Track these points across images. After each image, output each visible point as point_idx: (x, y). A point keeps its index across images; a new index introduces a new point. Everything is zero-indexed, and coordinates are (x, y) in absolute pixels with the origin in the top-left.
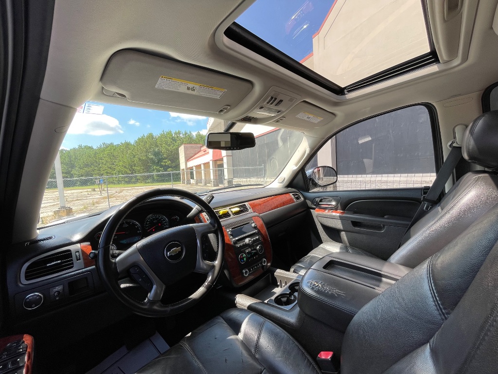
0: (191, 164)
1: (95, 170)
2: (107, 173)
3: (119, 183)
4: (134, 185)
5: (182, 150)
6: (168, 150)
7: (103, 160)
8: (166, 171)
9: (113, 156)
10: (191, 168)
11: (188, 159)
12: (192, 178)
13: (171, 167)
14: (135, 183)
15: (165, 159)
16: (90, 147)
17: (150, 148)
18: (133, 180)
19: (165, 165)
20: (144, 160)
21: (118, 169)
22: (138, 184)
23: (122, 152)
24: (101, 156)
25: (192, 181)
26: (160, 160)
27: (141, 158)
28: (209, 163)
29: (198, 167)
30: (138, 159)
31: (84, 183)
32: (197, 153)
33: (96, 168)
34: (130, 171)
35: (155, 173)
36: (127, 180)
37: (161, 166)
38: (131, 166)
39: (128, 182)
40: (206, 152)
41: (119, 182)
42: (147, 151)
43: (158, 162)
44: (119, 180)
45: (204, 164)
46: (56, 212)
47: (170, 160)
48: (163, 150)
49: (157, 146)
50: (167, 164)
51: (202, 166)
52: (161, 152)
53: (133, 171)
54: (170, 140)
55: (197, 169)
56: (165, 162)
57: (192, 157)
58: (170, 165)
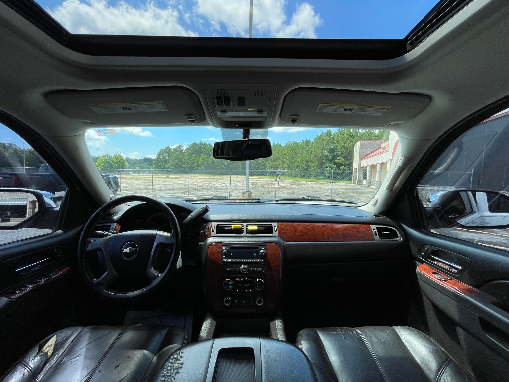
0: (366, 163)
3: (296, 177)
5: (357, 147)
6: (344, 147)
8: (338, 168)
10: (365, 168)
11: (362, 158)
12: (365, 178)
13: (344, 165)
15: (340, 156)
16: (280, 145)
17: (326, 145)
19: (339, 163)
20: (318, 157)
23: (302, 149)
24: (287, 152)
25: (364, 182)
26: (334, 157)
27: (317, 155)
28: (386, 163)
29: (373, 167)
30: (314, 155)
32: (376, 151)
34: (306, 166)
35: (327, 170)
36: (302, 174)
37: (335, 163)
38: (308, 162)
40: (385, 149)
41: (296, 175)
42: (323, 149)
43: (332, 159)
45: (381, 164)
46: (243, 194)
47: (344, 157)
48: (339, 147)
49: (334, 143)
50: (340, 162)
51: (378, 166)
52: (337, 149)
53: (308, 167)
54: (347, 136)
55: (371, 169)
56: (338, 159)
57: (368, 155)
58: (343, 163)
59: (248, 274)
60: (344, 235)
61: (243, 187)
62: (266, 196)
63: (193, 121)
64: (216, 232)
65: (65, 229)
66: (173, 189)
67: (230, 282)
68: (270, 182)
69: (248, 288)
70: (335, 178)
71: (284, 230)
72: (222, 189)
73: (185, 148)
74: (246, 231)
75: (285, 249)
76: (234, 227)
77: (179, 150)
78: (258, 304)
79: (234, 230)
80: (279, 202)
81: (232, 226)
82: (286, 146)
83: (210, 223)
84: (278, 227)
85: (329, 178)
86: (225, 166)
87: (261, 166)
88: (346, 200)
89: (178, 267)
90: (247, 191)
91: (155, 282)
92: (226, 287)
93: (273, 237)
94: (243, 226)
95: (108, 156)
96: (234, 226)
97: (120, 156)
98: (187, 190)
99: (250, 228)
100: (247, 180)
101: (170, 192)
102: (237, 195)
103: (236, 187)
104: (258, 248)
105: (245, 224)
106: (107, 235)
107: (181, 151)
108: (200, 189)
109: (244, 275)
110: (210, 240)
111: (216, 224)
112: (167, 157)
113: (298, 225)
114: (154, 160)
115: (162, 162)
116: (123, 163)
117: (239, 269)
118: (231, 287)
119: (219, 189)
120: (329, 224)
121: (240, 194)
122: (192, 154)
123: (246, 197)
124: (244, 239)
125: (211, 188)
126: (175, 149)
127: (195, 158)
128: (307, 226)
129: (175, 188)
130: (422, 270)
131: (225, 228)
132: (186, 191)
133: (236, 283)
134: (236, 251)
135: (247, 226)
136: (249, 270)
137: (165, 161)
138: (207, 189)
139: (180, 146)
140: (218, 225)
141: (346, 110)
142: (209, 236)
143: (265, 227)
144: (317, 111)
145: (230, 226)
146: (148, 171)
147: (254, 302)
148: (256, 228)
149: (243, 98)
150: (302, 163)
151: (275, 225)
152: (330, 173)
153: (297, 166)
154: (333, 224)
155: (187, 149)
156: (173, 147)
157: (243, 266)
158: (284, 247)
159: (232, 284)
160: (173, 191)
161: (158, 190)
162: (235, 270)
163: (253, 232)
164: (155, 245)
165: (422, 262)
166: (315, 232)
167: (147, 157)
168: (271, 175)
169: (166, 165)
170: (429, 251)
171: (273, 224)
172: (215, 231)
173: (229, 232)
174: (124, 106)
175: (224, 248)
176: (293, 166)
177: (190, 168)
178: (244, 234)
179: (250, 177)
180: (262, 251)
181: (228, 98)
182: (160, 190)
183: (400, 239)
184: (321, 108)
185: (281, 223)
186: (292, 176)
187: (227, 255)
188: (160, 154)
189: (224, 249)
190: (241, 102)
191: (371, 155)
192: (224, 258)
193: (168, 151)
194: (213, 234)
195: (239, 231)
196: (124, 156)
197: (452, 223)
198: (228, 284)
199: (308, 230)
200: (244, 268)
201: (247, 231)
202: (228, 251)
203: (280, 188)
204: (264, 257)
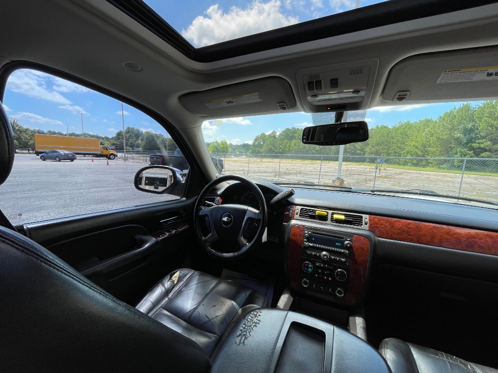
1: (385, 149)
2: (395, 152)
3: (404, 165)
4: (422, 168)
7: (395, 139)
8: (477, 155)
9: (407, 135)
13: (490, 151)
14: (424, 166)
15: (483, 138)
16: (385, 127)
17: (459, 124)
18: (424, 163)
19: (480, 148)
20: (443, 139)
21: (408, 149)
22: (428, 168)
23: (418, 130)
24: (394, 135)
26: (471, 141)
27: (441, 137)
30: (437, 138)
31: (372, 161)
33: (386, 147)
34: (422, 152)
35: (457, 158)
36: (415, 162)
37: (472, 149)
38: (425, 147)
39: (416, 165)
41: (405, 163)
42: (453, 129)
43: (467, 143)
44: (405, 161)
46: (334, 181)
47: (491, 140)
48: (482, 126)
49: (473, 121)
50: (482, 146)
52: (478, 129)
53: (425, 153)
56: (479, 143)
58: (487, 148)
59: (329, 262)
60: (470, 243)
61: (334, 174)
62: (362, 185)
63: (284, 108)
64: (300, 215)
65: (188, 197)
67: (310, 266)
68: (368, 170)
69: (328, 275)
70: (468, 169)
71: (377, 224)
72: (311, 174)
73: (278, 134)
74: (331, 218)
75: (375, 246)
76: (318, 213)
77: (273, 136)
78: (338, 295)
79: (318, 216)
80: (375, 193)
81: (316, 212)
83: (294, 206)
84: (370, 220)
85: (459, 168)
86: (316, 151)
87: (358, 152)
88: (485, 199)
89: (263, 241)
90: (338, 179)
91: (244, 249)
92: (305, 269)
93: (363, 229)
94: (328, 214)
95: (217, 142)
96: (319, 212)
97: (225, 142)
98: (278, 174)
99: (335, 216)
100: (340, 166)
102: (327, 181)
103: (327, 174)
104: (343, 238)
105: (330, 212)
106: (212, 205)
107: (274, 137)
108: (290, 174)
109: (324, 262)
110: (293, 222)
111: (300, 208)
112: (262, 143)
113: (397, 221)
114: (251, 145)
115: (257, 147)
116: (227, 148)
117: (320, 255)
119: (308, 174)
120: (444, 226)
121: (331, 181)
122: (284, 139)
123: (337, 184)
124: (328, 226)
125: (300, 173)
126: (270, 135)
127: (287, 143)
128: (410, 224)
129: (267, 171)
131: (308, 212)
132: (276, 175)
133: (316, 268)
134: (317, 236)
135: (332, 214)
136: (330, 258)
137: (260, 146)
138: (296, 174)
139: (274, 132)
140: (302, 209)
141: (490, 75)
142: (290, 218)
143: (353, 217)
144: (438, 82)
145: (314, 212)
146: (246, 155)
147: (334, 290)
148: (343, 217)
149: (336, 79)
150: (417, 148)
151: (366, 218)
152: (462, 161)
153: (408, 152)
154: (451, 227)
155: (280, 134)
156: (267, 134)
157: (324, 253)
158: (375, 241)
159: (311, 268)
160: (265, 174)
161: (253, 172)
162: (315, 255)
163: (338, 221)
164: (246, 218)
166: (422, 233)
167: (246, 143)
168: (370, 162)
169: (260, 150)
171: (363, 216)
172: (299, 213)
173: (313, 217)
174: (228, 100)
175: (306, 232)
177: (281, 153)
178: (329, 221)
179: (344, 163)
180: (347, 242)
181: (320, 81)
184: (444, 78)
185: (374, 216)
186: (399, 164)
187: (309, 239)
188: (256, 140)
189: (306, 233)
190: (334, 84)
192: (305, 241)
193: (263, 137)
194: (297, 216)
195: (323, 218)
196: (228, 143)
198: (308, 267)
199: (410, 228)
200: (325, 255)
201: (332, 220)
202: (309, 234)
203: (381, 177)
204: (349, 248)
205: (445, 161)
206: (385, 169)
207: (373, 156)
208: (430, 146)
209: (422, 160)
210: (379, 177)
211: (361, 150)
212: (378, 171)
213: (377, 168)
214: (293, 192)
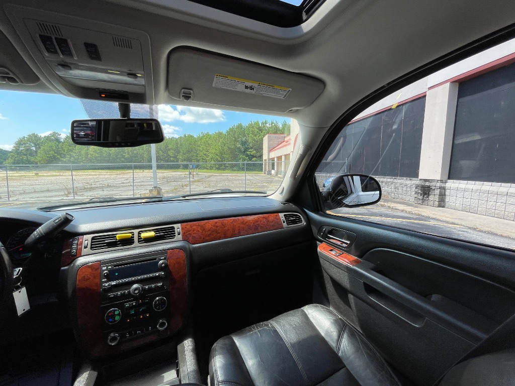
0: (273, 155)
1: (194, 156)
2: (203, 159)
3: (211, 169)
4: (222, 172)
5: (266, 139)
6: (254, 140)
7: (201, 147)
8: (250, 160)
10: (273, 159)
11: (270, 150)
12: (273, 169)
13: (255, 157)
14: (224, 169)
15: (252, 148)
16: (191, 136)
17: (239, 137)
18: (223, 167)
19: (251, 155)
20: (232, 149)
21: (211, 156)
22: (226, 171)
23: (215, 141)
24: (199, 143)
25: (273, 172)
26: (246, 150)
27: (230, 147)
28: (289, 154)
29: (279, 158)
30: (228, 147)
31: (186, 167)
32: (280, 144)
33: (195, 154)
34: (221, 158)
35: (241, 162)
36: (217, 166)
37: (247, 156)
38: (222, 154)
39: (218, 169)
40: (288, 143)
41: (211, 168)
42: (235, 141)
43: (244, 152)
45: (286, 156)
46: (150, 191)
47: (255, 150)
48: (250, 140)
49: (245, 136)
50: (252, 154)
51: (283, 157)
52: (248, 142)
53: (223, 159)
54: (256, 130)
55: (278, 160)
56: (250, 152)
57: (275, 147)
58: (254, 155)
59: (143, 294)
60: (256, 227)
61: (150, 183)
64: (91, 248)
66: (48, 191)
67: (117, 313)
68: (183, 176)
69: (144, 312)
70: (248, 170)
71: (190, 231)
72: (123, 187)
74: (139, 239)
75: (191, 254)
76: (119, 237)
77: (54, 139)
78: (160, 329)
79: (120, 241)
80: (187, 198)
81: (117, 236)
82: (199, 137)
83: (80, 237)
84: (182, 229)
85: (243, 169)
87: (172, 159)
88: (256, 190)
89: (20, 312)
90: (155, 188)
92: (110, 320)
93: (177, 242)
94: (133, 235)
96: (120, 235)
98: (71, 191)
99: (143, 235)
101: (42, 195)
104: (155, 259)
105: (136, 231)
109: (136, 298)
110: (81, 261)
111: (90, 236)
113: (206, 223)
117: (129, 292)
118: (117, 318)
120: (240, 218)
123: (155, 193)
124: (137, 250)
125: (108, 186)
126: (47, 138)
128: (216, 223)
129: (50, 189)
130: (322, 249)
131: (104, 240)
133: (125, 313)
134: (121, 269)
135: (139, 233)
136: (144, 290)
140: (93, 238)
142: (78, 255)
143: (164, 231)
145: (114, 236)
147: (154, 327)
148: (152, 234)
150: (217, 155)
151: (178, 227)
152: (244, 164)
153: (211, 158)
154: (243, 217)
157: (135, 286)
158: (190, 250)
159: (119, 314)
162: (123, 295)
163: (148, 240)
165: (321, 242)
166: (226, 228)
169: (32, 159)
170: (326, 232)
171: (174, 225)
172: (89, 246)
173: (110, 245)
175: (104, 268)
176: (208, 158)
178: (136, 244)
179: (158, 171)
180: (161, 262)
182: (25, 193)
183: (304, 223)
185: (185, 224)
186: (207, 169)
187: (109, 277)
189: (105, 270)
191: (277, 147)
192: (106, 282)
194: (84, 251)
195: (128, 242)
197: (340, 204)
198: (113, 316)
199: (217, 227)
200: (136, 289)
201: (140, 240)
202: (110, 271)
203: (195, 181)
204: (165, 268)
205: (235, 165)
206: (197, 174)
207: (185, 163)
208: (225, 153)
209: (221, 165)
210: (193, 182)
211: (173, 157)
212: (191, 176)
213: (190, 174)
214: (70, 218)
